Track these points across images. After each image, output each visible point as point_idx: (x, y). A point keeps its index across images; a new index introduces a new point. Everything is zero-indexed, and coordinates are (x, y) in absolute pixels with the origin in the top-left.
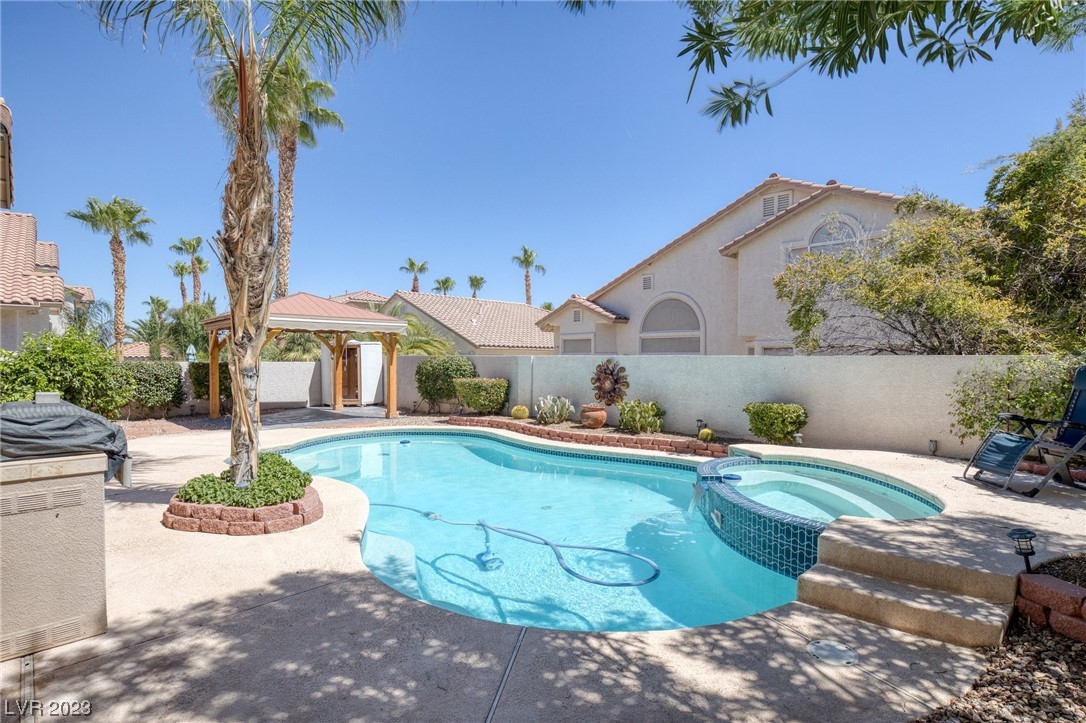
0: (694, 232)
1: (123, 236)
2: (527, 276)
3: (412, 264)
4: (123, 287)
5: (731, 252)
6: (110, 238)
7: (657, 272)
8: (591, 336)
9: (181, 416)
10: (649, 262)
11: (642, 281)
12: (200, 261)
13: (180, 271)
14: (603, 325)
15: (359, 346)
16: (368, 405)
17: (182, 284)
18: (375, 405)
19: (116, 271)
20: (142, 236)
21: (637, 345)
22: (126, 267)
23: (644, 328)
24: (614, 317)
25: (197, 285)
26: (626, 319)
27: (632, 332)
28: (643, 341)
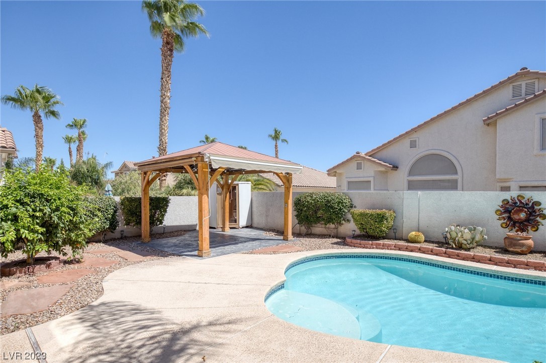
0: (454, 109)
1: (42, 113)
2: (276, 146)
3: (207, 138)
4: (42, 146)
5: (490, 122)
6: (33, 114)
7: (419, 137)
8: (371, 179)
9: (114, 239)
10: (414, 130)
11: (409, 143)
12: (83, 133)
13: (69, 140)
14: (381, 172)
15: (238, 185)
16: (243, 227)
17: (70, 148)
18: (247, 227)
19: (37, 136)
20: (53, 113)
21: (406, 185)
22: (44, 133)
23: (411, 173)
24: (392, 166)
25: (79, 149)
26: (397, 167)
27: (402, 176)
28: (409, 182)
